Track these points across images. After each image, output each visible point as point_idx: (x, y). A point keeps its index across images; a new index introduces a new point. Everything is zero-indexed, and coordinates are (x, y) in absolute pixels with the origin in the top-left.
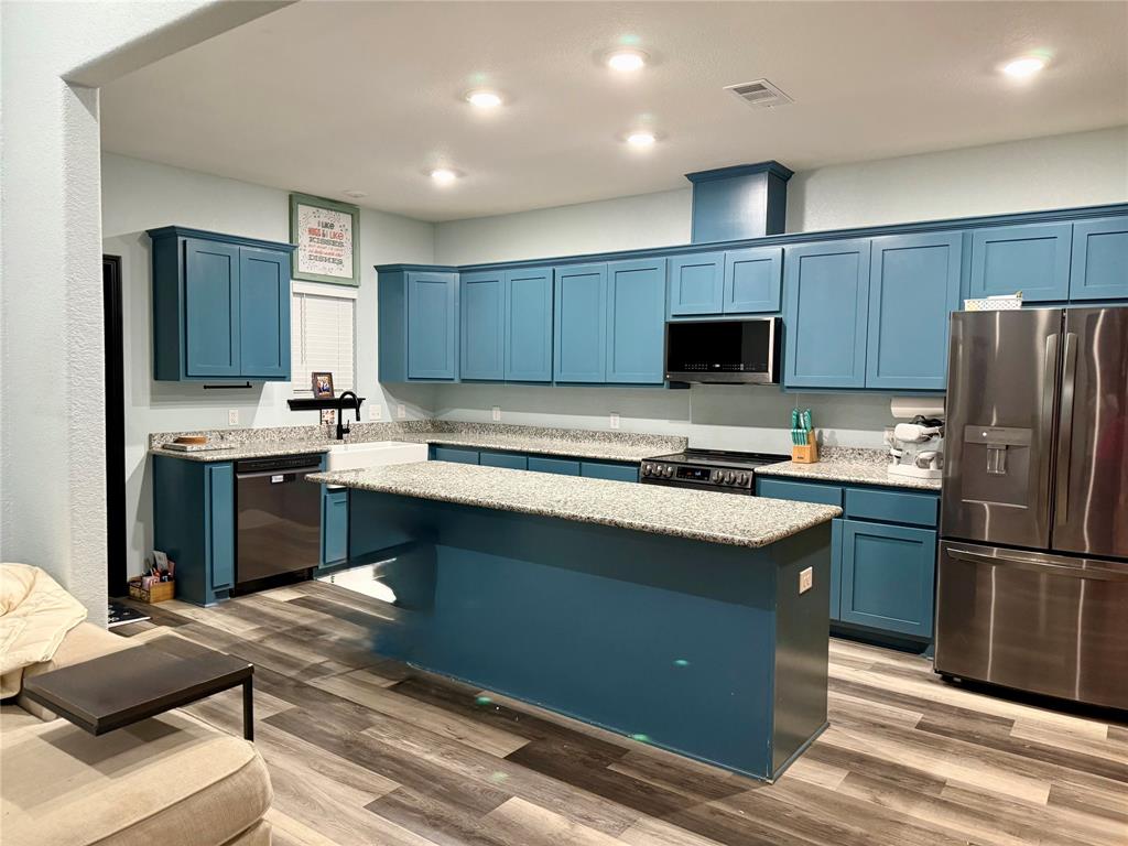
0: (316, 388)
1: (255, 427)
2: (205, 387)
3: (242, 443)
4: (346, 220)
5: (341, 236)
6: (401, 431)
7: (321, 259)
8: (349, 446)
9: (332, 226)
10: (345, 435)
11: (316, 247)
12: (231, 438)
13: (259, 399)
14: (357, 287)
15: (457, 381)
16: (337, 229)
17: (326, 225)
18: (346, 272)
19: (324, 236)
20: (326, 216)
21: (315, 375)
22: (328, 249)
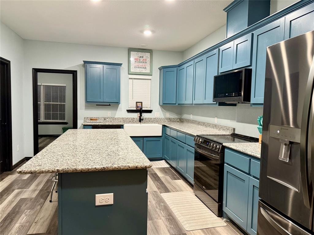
0: (137, 107)
1: (115, 117)
2: (97, 105)
3: (111, 121)
4: (148, 55)
5: (146, 60)
6: (167, 121)
7: (139, 68)
8: (142, 124)
9: (143, 57)
10: (142, 121)
11: (137, 64)
12: (108, 120)
13: (117, 109)
14: (152, 75)
15: (177, 104)
16: (144, 58)
17: (141, 57)
18: (148, 71)
19: (140, 60)
20: (140, 54)
21: (137, 103)
22: (141, 64)
